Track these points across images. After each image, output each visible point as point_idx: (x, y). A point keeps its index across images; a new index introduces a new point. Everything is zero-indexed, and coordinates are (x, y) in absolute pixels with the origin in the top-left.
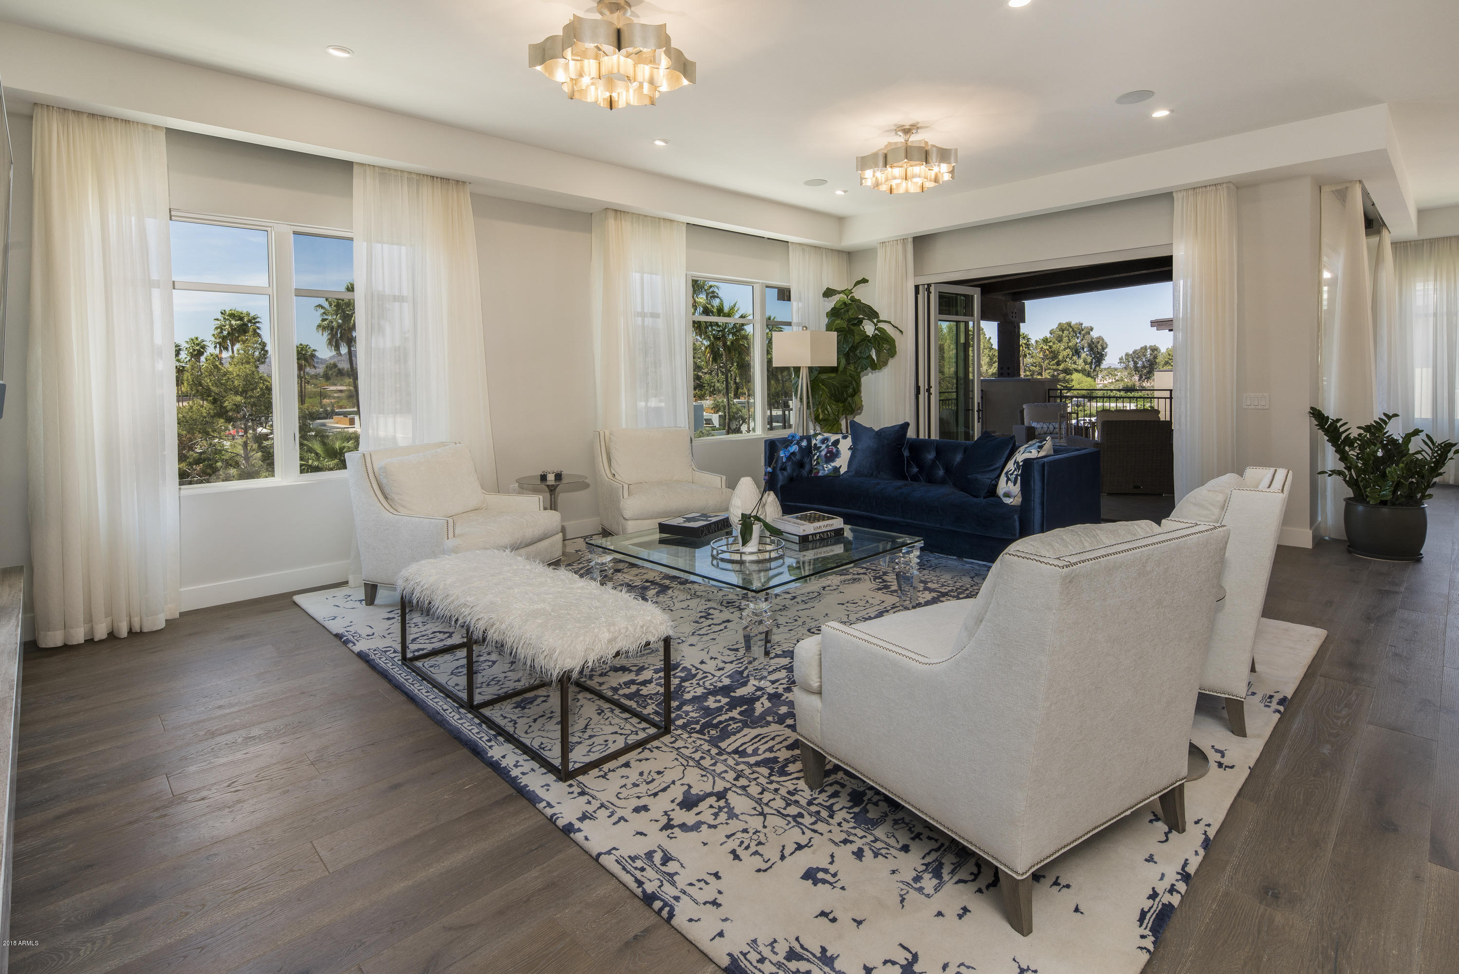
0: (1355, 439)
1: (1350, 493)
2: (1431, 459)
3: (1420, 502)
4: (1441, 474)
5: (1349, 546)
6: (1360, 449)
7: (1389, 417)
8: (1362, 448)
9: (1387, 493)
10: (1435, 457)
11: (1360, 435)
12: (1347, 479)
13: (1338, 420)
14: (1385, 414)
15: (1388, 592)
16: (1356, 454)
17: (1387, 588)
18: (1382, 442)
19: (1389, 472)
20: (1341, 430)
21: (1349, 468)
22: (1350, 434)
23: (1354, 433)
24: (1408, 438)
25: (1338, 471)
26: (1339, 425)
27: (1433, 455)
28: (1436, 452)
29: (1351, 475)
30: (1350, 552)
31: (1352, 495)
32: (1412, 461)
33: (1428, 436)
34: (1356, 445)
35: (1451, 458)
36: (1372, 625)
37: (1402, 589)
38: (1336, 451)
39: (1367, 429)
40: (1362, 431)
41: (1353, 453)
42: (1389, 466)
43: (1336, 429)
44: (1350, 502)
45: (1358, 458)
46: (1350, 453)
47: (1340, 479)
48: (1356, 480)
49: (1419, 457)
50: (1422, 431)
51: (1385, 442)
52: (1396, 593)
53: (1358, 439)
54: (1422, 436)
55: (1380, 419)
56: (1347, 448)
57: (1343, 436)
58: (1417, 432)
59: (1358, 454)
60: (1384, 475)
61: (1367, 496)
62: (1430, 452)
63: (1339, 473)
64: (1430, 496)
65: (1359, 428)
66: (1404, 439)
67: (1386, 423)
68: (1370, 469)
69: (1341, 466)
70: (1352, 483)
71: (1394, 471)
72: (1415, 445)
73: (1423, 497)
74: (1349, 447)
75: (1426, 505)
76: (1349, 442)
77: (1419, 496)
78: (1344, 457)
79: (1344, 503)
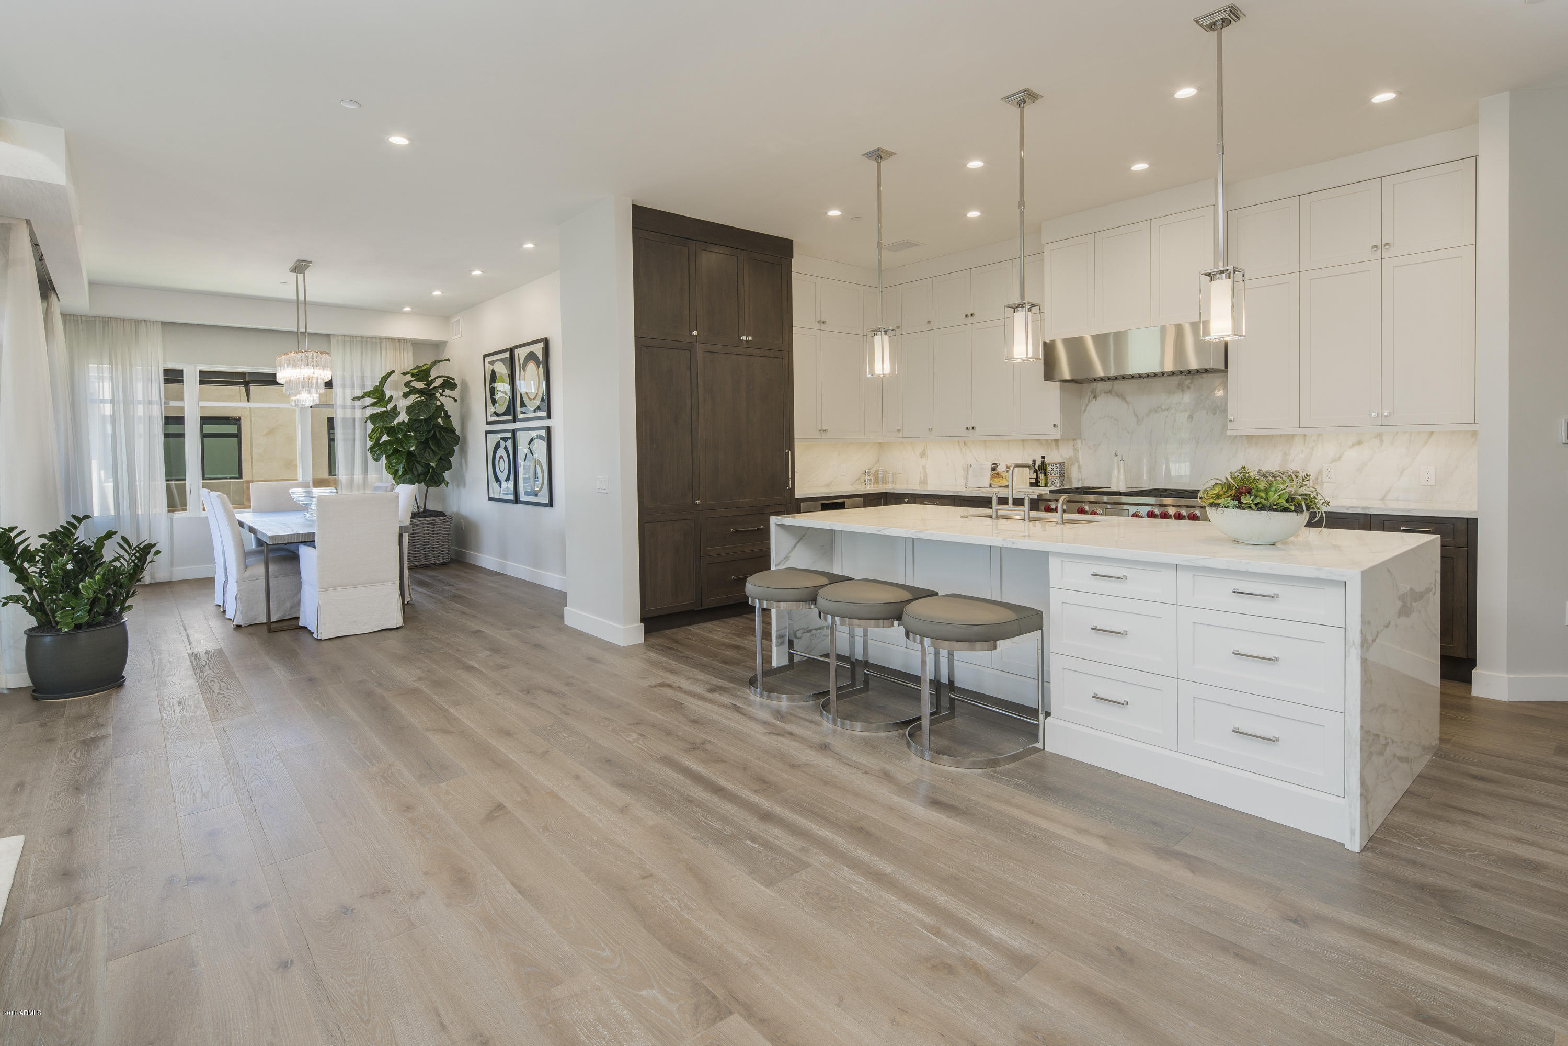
0: (37, 551)
1: (31, 621)
2: (129, 564)
3: (119, 616)
4: (140, 580)
5: (34, 691)
6: (43, 563)
7: (79, 520)
8: (47, 562)
9: (82, 615)
10: (133, 561)
11: (43, 546)
12: (29, 604)
13: (12, 529)
14: (74, 517)
15: (94, 740)
16: (38, 570)
17: (92, 735)
18: (71, 551)
19: (83, 587)
20: (17, 541)
21: (29, 590)
22: (29, 545)
23: (35, 544)
24: (100, 542)
25: (16, 596)
26: (13, 535)
27: (130, 559)
28: (134, 555)
29: (33, 600)
30: (36, 699)
31: (36, 624)
32: (110, 570)
33: (124, 539)
34: (37, 558)
35: (152, 561)
36: (84, 797)
37: (110, 730)
38: (11, 571)
39: (53, 536)
40: (45, 541)
41: (33, 570)
42: (82, 580)
43: (10, 540)
44: (33, 634)
45: (41, 575)
46: (30, 570)
47: (19, 606)
48: (41, 604)
49: (117, 564)
50: (116, 532)
51: (75, 551)
52: (103, 737)
53: (40, 551)
54: (117, 538)
55: (68, 523)
56: (26, 565)
57: (20, 548)
58: (110, 535)
59: (41, 570)
60: (76, 593)
61: (57, 623)
62: (127, 557)
63: (18, 599)
64: (130, 607)
65: (40, 536)
66: (95, 544)
67: (76, 527)
68: (59, 588)
69: (19, 589)
70: (35, 609)
71: (87, 587)
72: (109, 552)
73: (123, 610)
74: (29, 562)
75: (126, 619)
76: (28, 556)
77: (118, 609)
78: (22, 577)
79: (25, 637)
